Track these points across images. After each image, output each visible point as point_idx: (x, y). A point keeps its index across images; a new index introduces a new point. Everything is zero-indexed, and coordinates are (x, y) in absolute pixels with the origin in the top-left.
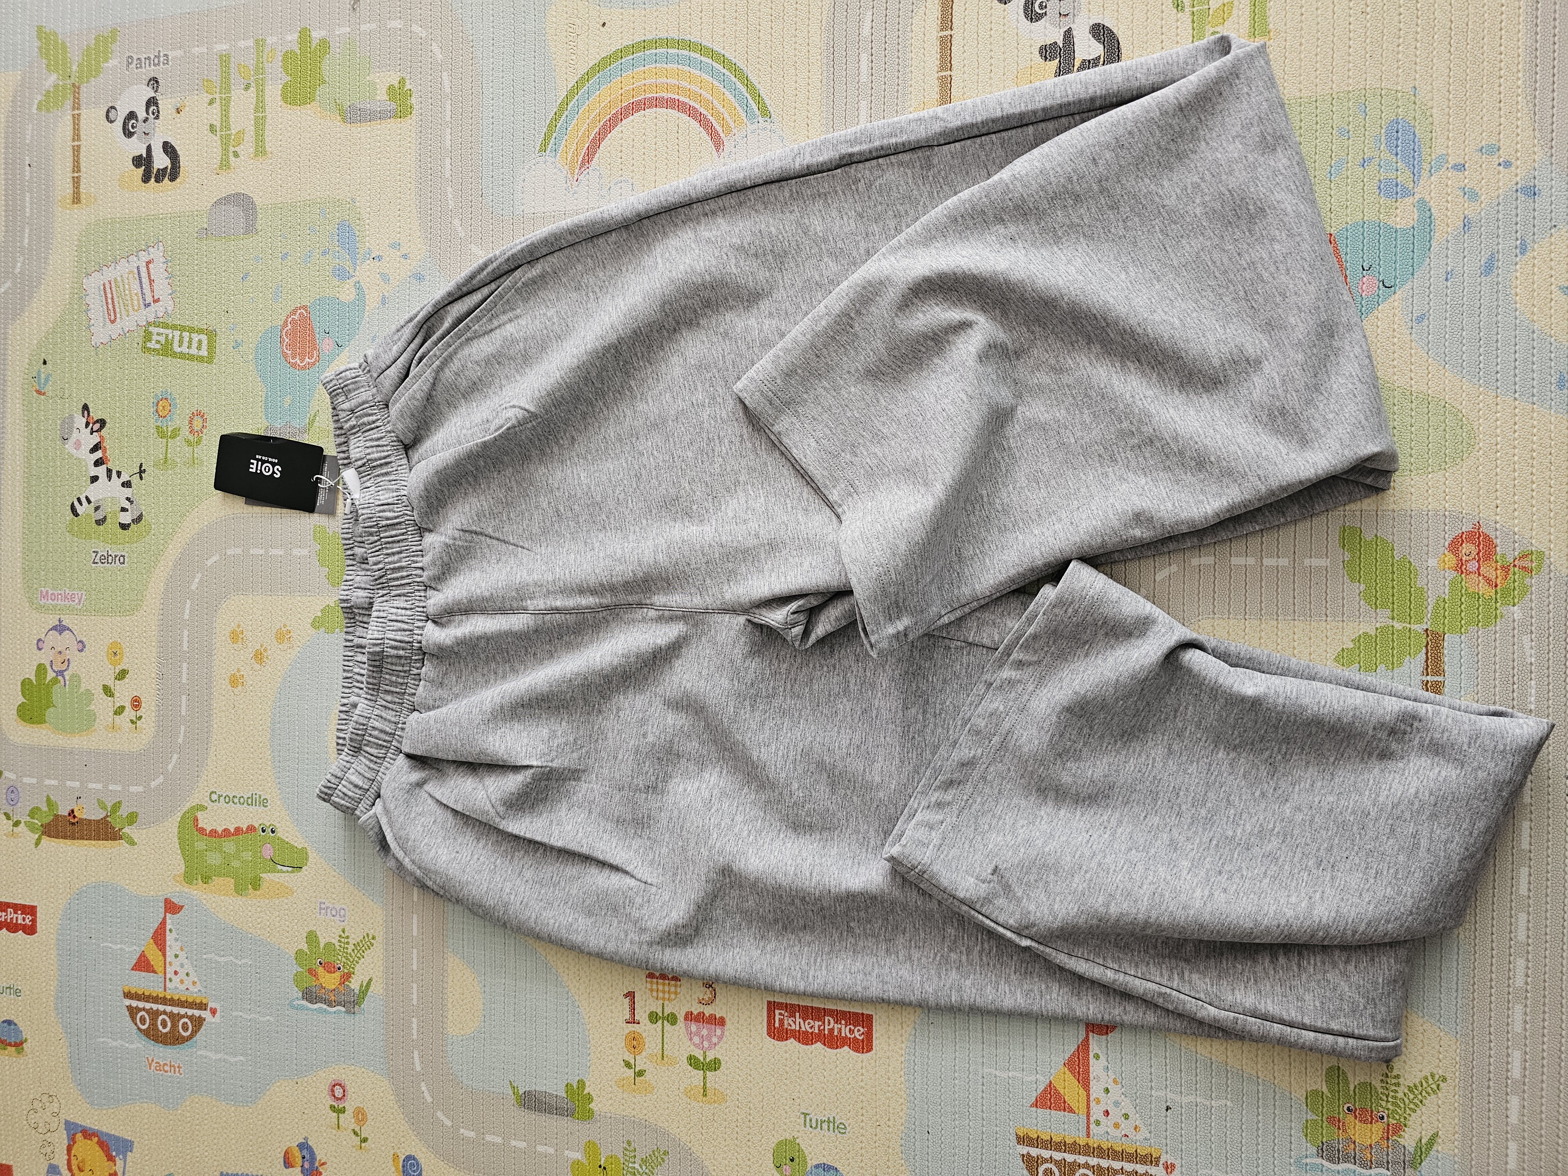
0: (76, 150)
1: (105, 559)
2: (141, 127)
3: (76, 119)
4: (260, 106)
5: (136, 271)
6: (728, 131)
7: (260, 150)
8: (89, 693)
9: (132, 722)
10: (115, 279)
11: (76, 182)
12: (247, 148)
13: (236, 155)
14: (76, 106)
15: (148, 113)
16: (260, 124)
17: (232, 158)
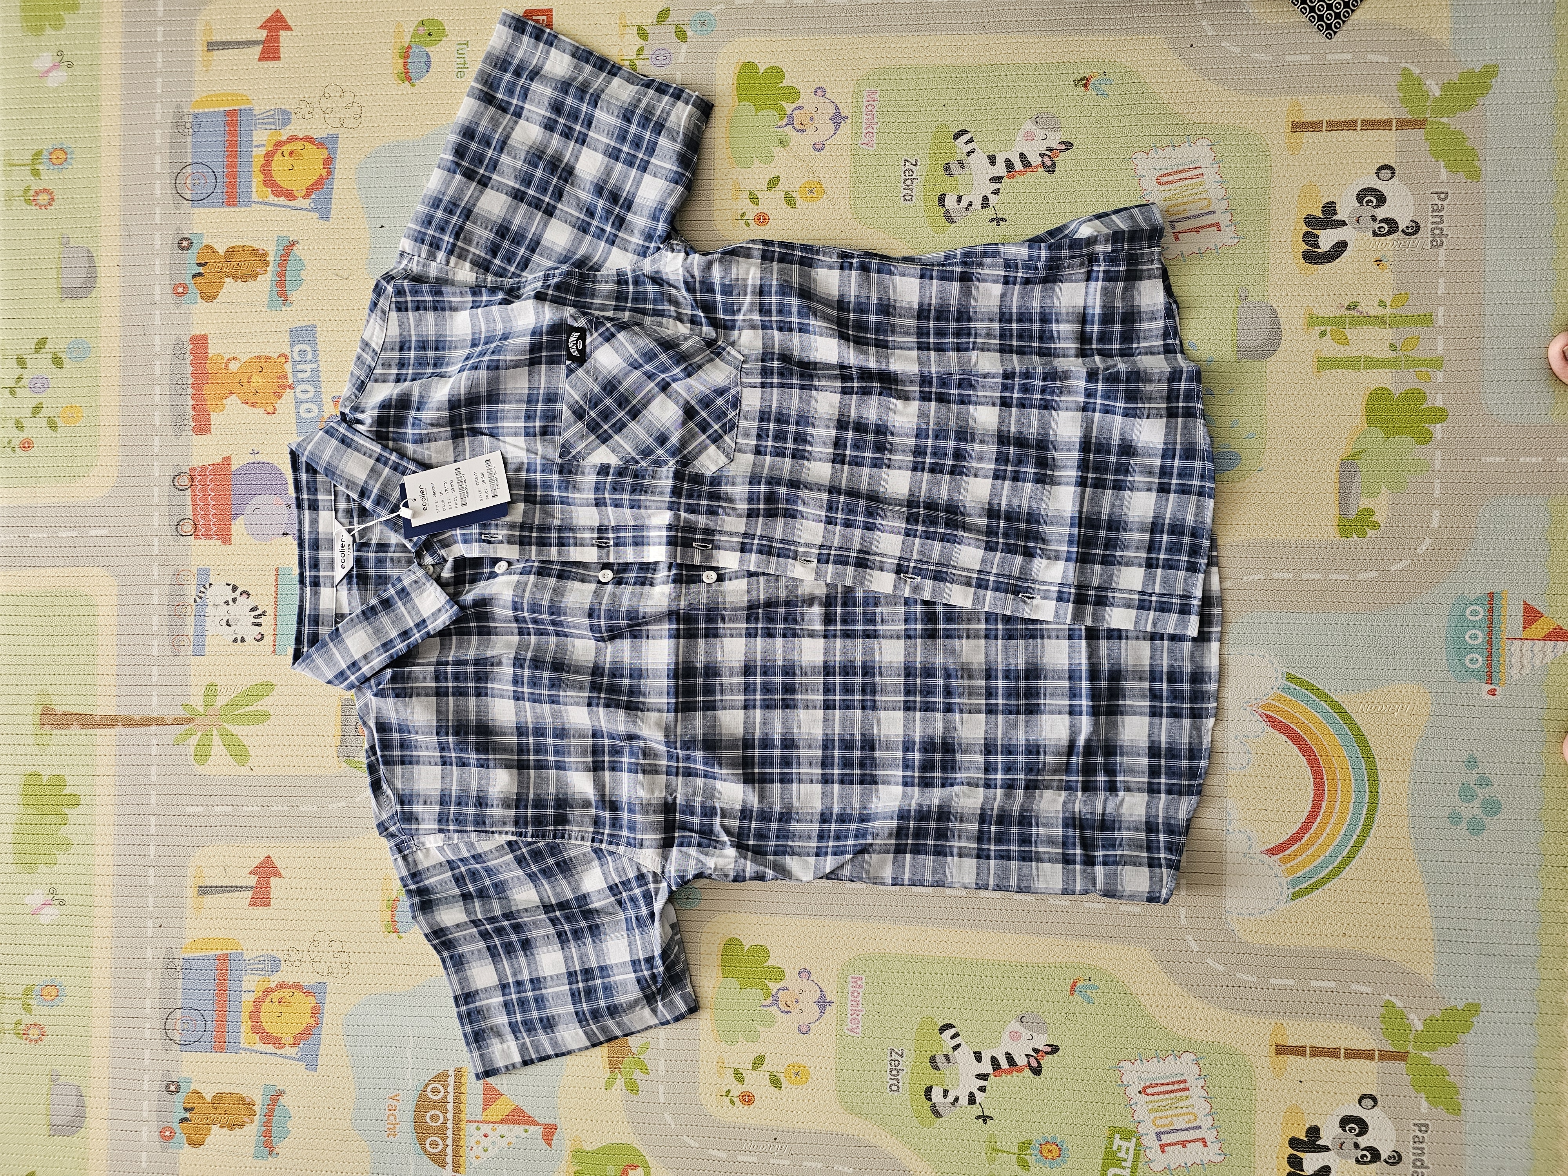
0: (1350, 125)
1: (910, 178)
2: (1367, 211)
3: (1385, 125)
4: (1372, 363)
5: (1211, 209)
6: (1284, 861)
7: (1325, 364)
8: (769, 158)
9: (743, 214)
10: (1203, 183)
11: (1315, 126)
12: (1330, 348)
13: (1323, 334)
14: (1403, 124)
15: (1381, 221)
16: (1352, 363)
17: (1318, 329)
